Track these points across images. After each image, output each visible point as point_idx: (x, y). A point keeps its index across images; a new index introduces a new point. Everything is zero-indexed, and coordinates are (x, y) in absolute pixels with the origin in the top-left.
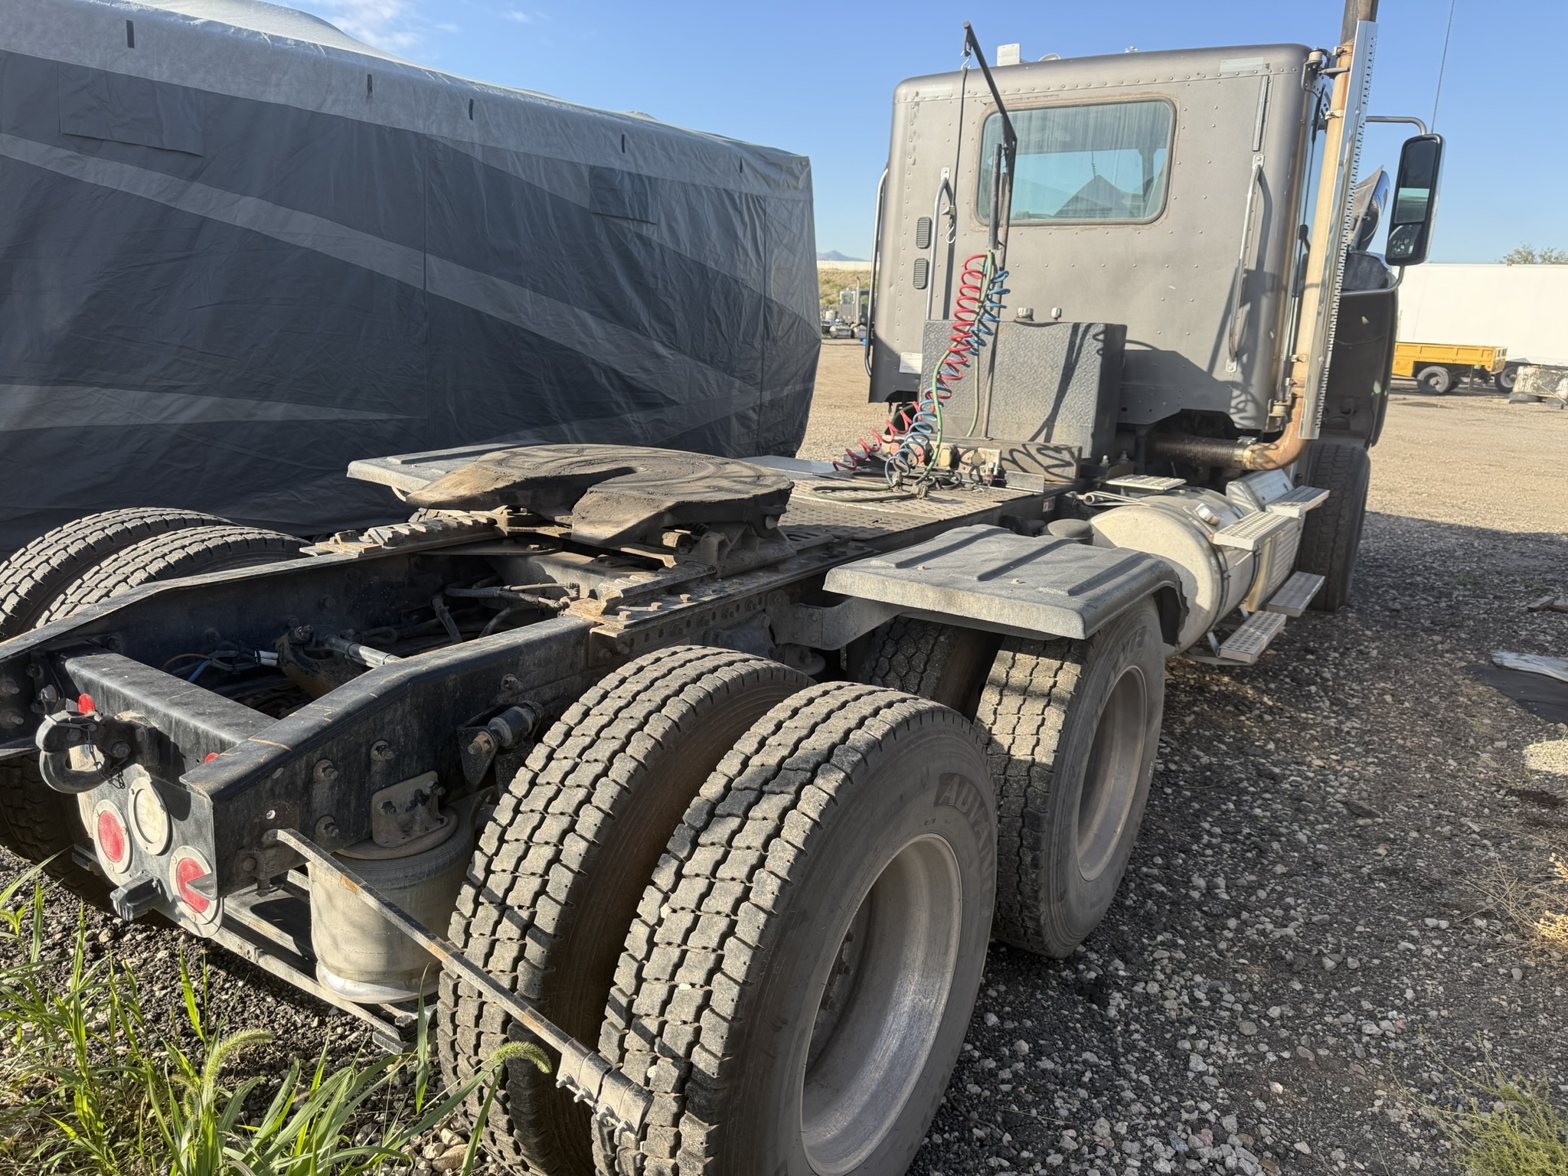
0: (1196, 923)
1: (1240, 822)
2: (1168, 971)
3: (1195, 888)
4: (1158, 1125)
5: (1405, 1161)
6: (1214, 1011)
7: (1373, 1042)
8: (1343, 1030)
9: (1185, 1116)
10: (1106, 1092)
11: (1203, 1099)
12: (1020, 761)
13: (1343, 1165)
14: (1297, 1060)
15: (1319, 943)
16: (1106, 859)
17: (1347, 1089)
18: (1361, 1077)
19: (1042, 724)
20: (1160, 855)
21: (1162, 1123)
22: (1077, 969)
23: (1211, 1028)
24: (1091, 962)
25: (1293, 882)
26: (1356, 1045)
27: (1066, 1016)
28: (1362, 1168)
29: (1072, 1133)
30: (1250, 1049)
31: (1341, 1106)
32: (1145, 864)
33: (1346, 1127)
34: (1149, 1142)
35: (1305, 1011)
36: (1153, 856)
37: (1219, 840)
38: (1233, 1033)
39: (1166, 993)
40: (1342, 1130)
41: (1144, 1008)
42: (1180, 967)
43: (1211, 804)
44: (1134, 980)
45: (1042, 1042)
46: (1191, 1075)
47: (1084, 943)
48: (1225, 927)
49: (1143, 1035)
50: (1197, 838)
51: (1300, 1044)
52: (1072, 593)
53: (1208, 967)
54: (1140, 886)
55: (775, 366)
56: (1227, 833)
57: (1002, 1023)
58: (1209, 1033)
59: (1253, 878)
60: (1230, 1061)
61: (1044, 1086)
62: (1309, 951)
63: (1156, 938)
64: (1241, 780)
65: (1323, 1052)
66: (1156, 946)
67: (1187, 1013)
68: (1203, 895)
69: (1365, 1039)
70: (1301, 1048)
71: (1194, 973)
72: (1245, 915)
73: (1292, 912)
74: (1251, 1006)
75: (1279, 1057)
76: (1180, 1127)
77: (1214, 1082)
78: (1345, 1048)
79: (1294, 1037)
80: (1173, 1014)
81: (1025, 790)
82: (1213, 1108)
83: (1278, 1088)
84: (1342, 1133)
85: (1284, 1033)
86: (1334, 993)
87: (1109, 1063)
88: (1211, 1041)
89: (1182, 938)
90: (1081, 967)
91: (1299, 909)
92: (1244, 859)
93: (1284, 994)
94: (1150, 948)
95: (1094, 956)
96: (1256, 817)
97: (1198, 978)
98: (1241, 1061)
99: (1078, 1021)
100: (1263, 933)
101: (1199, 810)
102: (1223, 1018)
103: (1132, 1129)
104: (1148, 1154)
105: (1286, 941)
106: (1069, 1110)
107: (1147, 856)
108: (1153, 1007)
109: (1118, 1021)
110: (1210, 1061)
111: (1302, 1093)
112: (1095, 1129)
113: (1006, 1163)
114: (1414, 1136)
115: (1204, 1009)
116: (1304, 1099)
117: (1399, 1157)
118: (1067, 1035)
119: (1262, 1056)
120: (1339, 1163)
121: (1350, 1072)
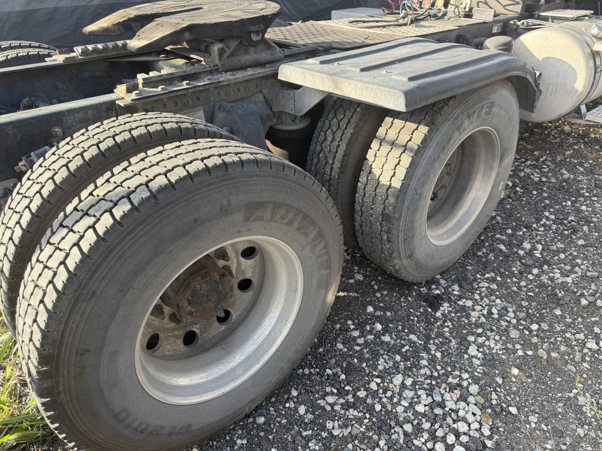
0: (514, 269)
1: (570, 213)
2: (483, 295)
3: (523, 249)
4: (431, 383)
5: (576, 430)
6: (498, 321)
7: (589, 354)
8: (574, 343)
9: (450, 380)
10: (412, 359)
11: (467, 371)
12: (384, 185)
13: (533, 425)
14: (536, 357)
15: (584, 289)
16: (459, 234)
17: (559, 379)
18: (572, 373)
19: (398, 164)
20: (512, 228)
21: (434, 383)
22: (430, 288)
23: (492, 330)
24: (440, 285)
25: (586, 251)
26: (577, 353)
27: (411, 313)
28: (546, 429)
29: (378, 380)
30: (510, 346)
31: (551, 388)
32: (500, 233)
33: (548, 402)
34: (420, 392)
35: (556, 328)
36: (507, 229)
37: (551, 222)
38: (504, 335)
39: (475, 307)
40: (545, 403)
41: (459, 314)
42: (491, 292)
43: (557, 202)
44: (460, 298)
45: (391, 325)
46: (466, 356)
47: (441, 275)
48: (530, 273)
49: (450, 329)
50: (538, 220)
51: (542, 347)
52: (411, 79)
53: (507, 295)
54: (491, 245)
56: (558, 219)
57: (375, 312)
58: (489, 333)
59: (562, 246)
60: (494, 351)
61: (378, 351)
62: (575, 293)
63: (485, 275)
64: (583, 189)
65: (554, 355)
66: (483, 280)
67: (483, 320)
68: (526, 253)
69: (586, 350)
70: (541, 350)
71: (497, 298)
72: (545, 267)
73: (577, 268)
74: (522, 322)
75: (525, 353)
76: (444, 386)
77: (478, 362)
78: (569, 355)
79: (540, 343)
80: (473, 320)
81: (385, 201)
82: (470, 377)
83: (515, 371)
84: (543, 405)
85: (535, 340)
86: (580, 320)
87: (423, 342)
88: (488, 339)
89: (501, 277)
90: (433, 287)
91: (582, 267)
92: (562, 234)
93: (547, 317)
94: (479, 281)
95: (443, 282)
96: (582, 211)
97: (498, 301)
98: (501, 352)
99: (417, 316)
100: (552, 279)
101: (548, 204)
102: (502, 326)
103: (414, 383)
104: (416, 400)
105: (564, 285)
106: (385, 367)
107: (504, 228)
108: (464, 314)
109: (440, 319)
110: (481, 350)
111: (530, 376)
112: (393, 380)
113: (335, 391)
114: (590, 415)
115: (494, 319)
116: (529, 380)
117: (574, 427)
118: (406, 324)
119: (515, 351)
120: (532, 423)
121: (566, 369)
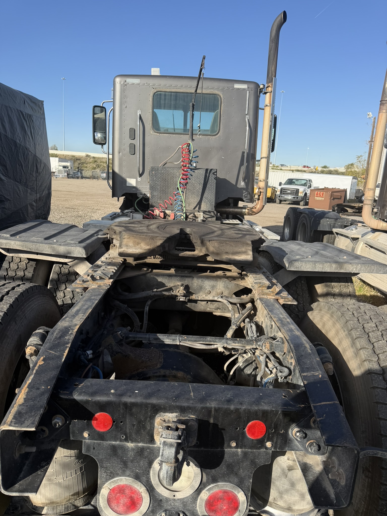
55: (40, 184)
